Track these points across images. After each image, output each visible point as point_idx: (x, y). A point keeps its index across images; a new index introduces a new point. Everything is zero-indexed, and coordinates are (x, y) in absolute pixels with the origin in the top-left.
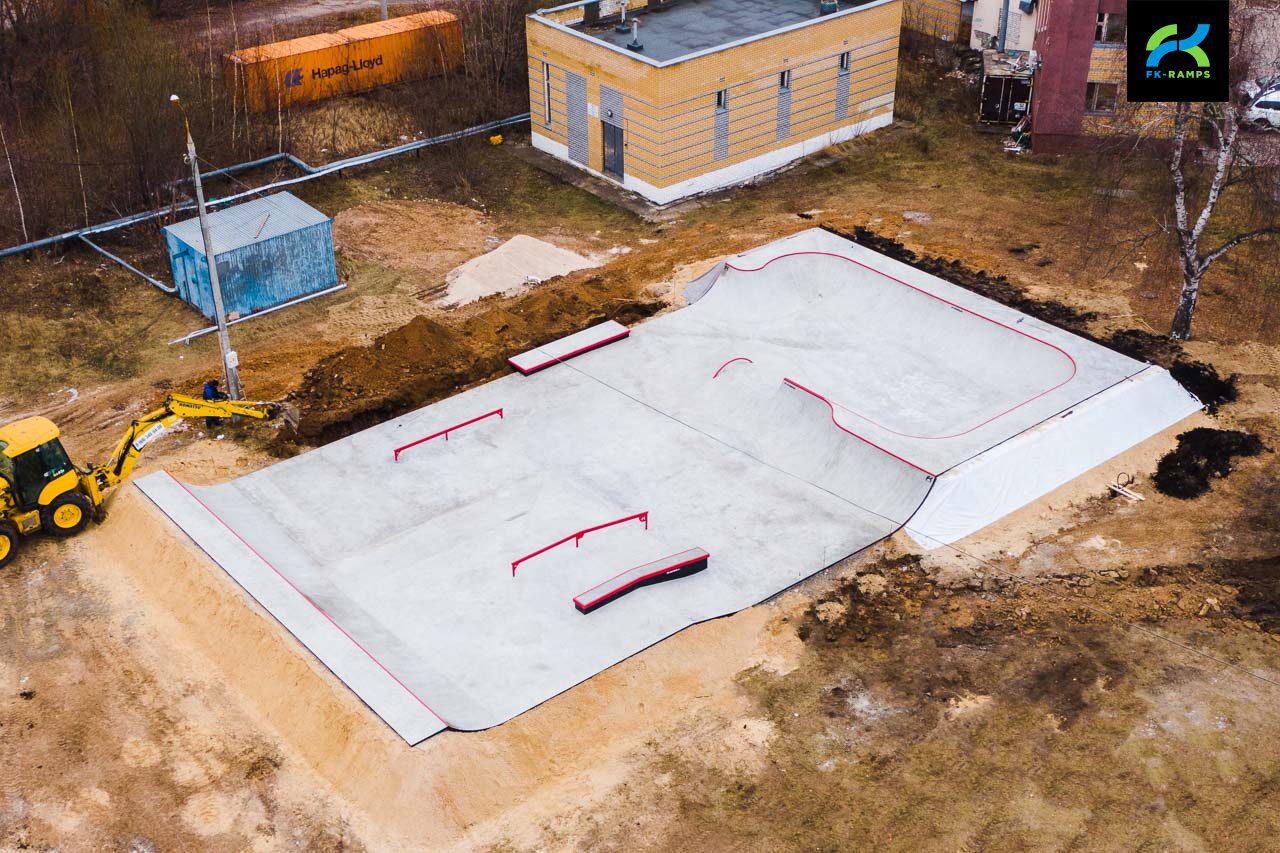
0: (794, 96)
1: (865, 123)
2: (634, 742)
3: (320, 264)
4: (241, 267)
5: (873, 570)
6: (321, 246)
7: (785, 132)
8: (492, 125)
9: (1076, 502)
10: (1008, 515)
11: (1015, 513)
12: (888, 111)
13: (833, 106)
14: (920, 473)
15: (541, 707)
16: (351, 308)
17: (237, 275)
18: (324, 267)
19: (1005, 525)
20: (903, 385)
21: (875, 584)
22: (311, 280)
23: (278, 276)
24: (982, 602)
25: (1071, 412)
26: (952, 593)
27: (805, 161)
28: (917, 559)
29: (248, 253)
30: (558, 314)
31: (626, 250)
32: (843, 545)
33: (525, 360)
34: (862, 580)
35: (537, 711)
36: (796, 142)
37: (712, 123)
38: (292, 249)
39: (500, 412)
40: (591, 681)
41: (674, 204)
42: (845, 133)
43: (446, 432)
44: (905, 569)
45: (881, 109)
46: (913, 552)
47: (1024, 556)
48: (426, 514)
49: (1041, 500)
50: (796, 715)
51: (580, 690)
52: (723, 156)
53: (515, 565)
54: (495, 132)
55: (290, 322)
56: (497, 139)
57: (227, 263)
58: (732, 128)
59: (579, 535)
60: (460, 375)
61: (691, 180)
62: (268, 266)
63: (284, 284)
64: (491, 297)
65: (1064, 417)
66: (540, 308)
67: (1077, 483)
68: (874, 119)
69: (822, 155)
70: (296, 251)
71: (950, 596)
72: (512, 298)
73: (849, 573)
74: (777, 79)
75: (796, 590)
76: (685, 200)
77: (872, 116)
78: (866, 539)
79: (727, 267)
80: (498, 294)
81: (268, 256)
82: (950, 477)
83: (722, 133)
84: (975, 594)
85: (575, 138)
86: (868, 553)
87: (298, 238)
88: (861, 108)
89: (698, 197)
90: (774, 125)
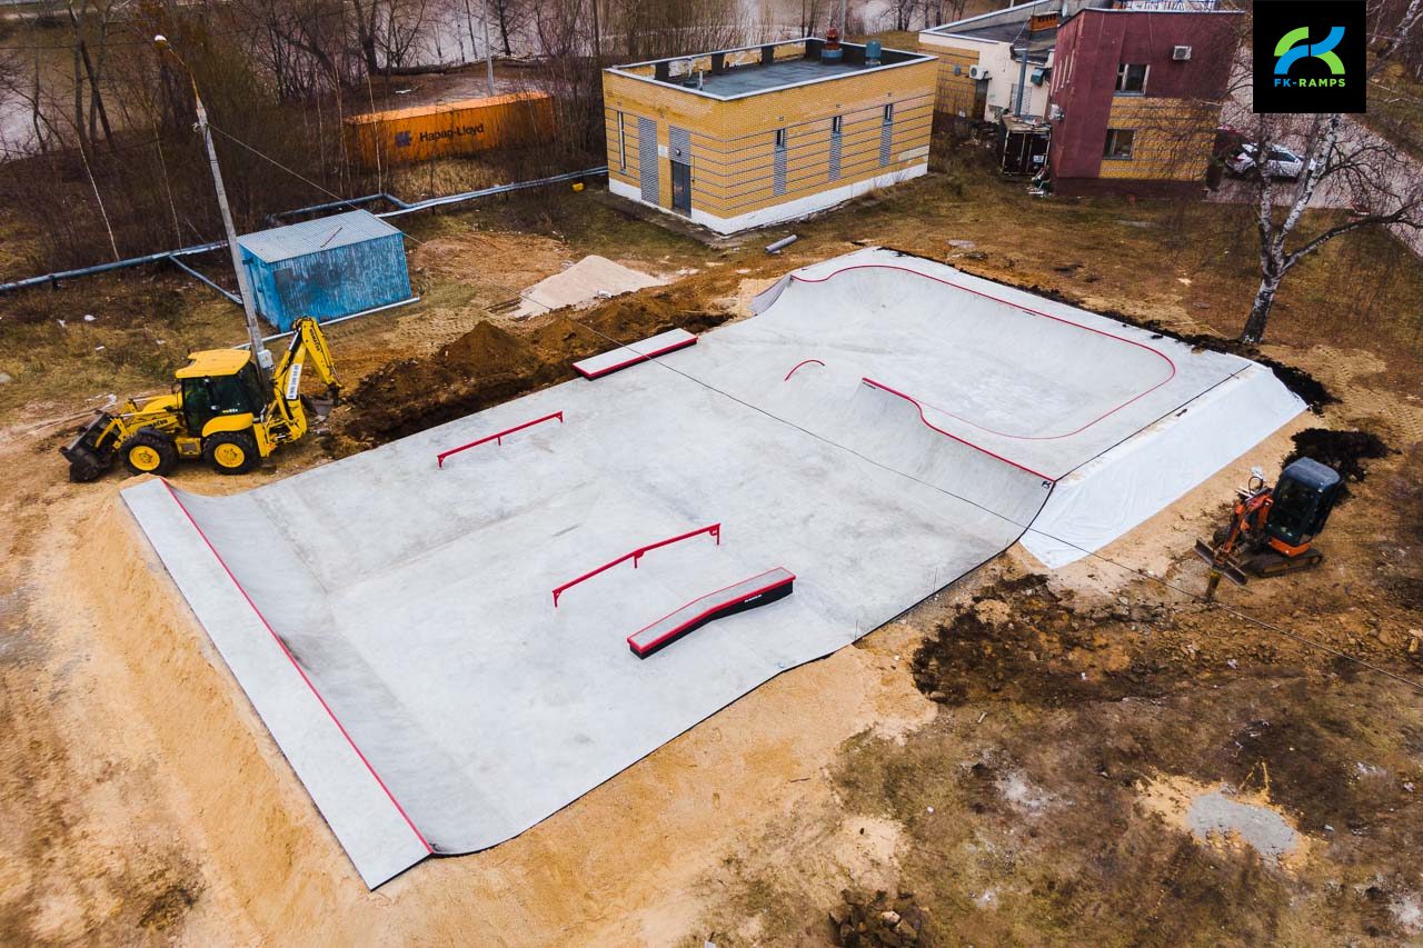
0: (845, 141)
1: (904, 171)
2: (703, 860)
3: (392, 277)
4: (305, 275)
5: (990, 594)
6: (392, 259)
7: (835, 175)
8: (575, 174)
9: (1208, 510)
10: (1138, 526)
11: (1145, 524)
12: (922, 162)
13: (877, 154)
14: (1034, 478)
15: (578, 807)
16: (421, 319)
17: (302, 284)
18: (397, 280)
19: (1136, 538)
20: (983, 387)
21: (997, 612)
22: (383, 292)
23: (348, 286)
24: (1133, 636)
25: (1185, 411)
26: (1094, 624)
27: (854, 202)
28: (1042, 580)
29: (313, 261)
30: (626, 323)
31: (694, 271)
32: (951, 563)
33: (590, 365)
34: (981, 606)
36: (845, 185)
37: (771, 159)
38: (362, 259)
39: (559, 415)
40: (647, 760)
41: (738, 234)
42: (887, 179)
43: (498, 436)
44: (1029, 592)
45: (918, 160)
46: (1037, 572)
47: (1169, 575)
48: (465, 528)
49: (1171, 508)
50: (930, 810)
51: (632, 776)
52: (780, 192)
53: (557, 593)
54: (577, 181)
55: (356, 331)
56: (578, 187)
57: (290, 270)
58: (790, 166)
59: (638, 554)
60: (522, 380)
61: (753, 214)
62: (337, 275)
63: (356, 294)
64: (562, 309)
65: (1179, 415)
66: (608, 318)
67: (1205, 489)
68: (912, 168)
69: (869, 196)
70: (366, 263)
71: (1092, 628)
72: (582, 310)
73: (964, 598)
74: (829, 123)
75: (903, 622)
76: (747, 231)
77: (911, 166)
78: (979, 555)
79: (792, 278)
80: (568, 307)
81: (335, 265)
82: (1070, 482)
83: (781, 170)
84: (1122, 625)
85: (647, 180)
86: (982, 573)
87: (367, 249)
88: (902, 157)
89: (759, 229)
90: (826, 167)
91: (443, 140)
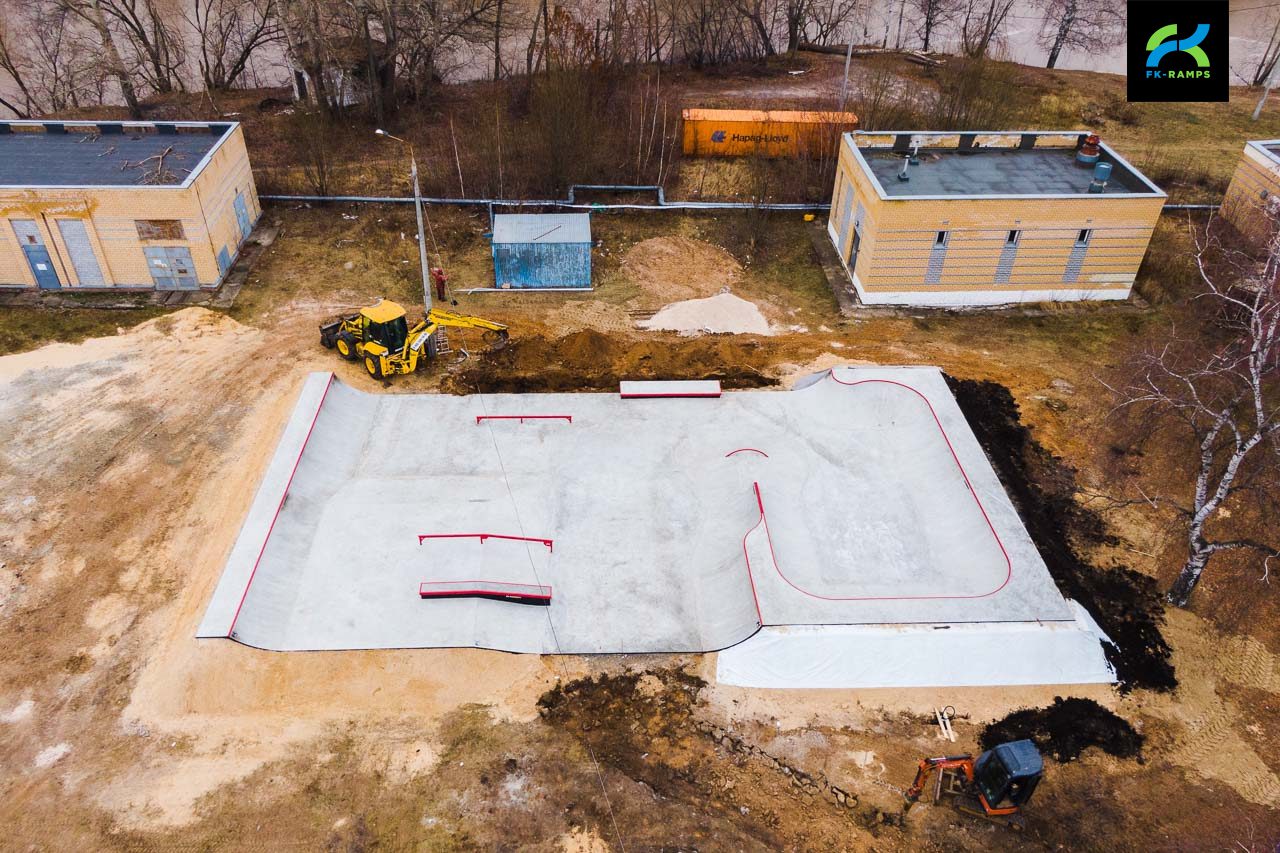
0: (1020, 252)
1: (1094, 292)
2: (340, 714)
3: (578, 270)
4: (518, 255)
5: (662, 675)
6: (581, 258)
7: (1003, 276)
8: (811, 206)
9: (888, 709)
10: (811, 690)
11: (819, 691)
12: (1125, 288)
13: (1063, 270)
14: (756, 615)
15: (316, 654)
16: (579, 306)
17: (515, 261)
18: (581, 273)
19: (801, 696)
20: (868, 528)
21: (651, 687)
22: (570, 279)
23: (545, 269)
24: (710, 753)
25: (947, 627)
26: (694, 730)
27: (1018, 307)
28: (701, 684)
29: (524, 247)
30: (695, 361)
31: (804, 330)
32: (659, 641)
33: (627, 387)
34: (646, 678)
35: (310, 654)
36: (1016, 290)
37: (928, 254)
38: (559, 254)
39: (569, 418)
40: (364, 652)
41: (875, 307)
42: (1072, 295)
43: (521, 417)
44: (686, 687)
45: (1119, 285)
46: (705, 677)
47: (787, 733)
48: (446, 470)
49: (854, 692)
50: (462, 764)
51: (350, 655)
52: (932, 282)
53: (421, 538)
54: (810, 212)
55: (536, 302)
56: (809, 217)
57: (508, 250)
58: (947, 262)
59: (484, 537)
60: (589, 380)
61: (897, 293)
62: (539, 260)
63: (549, 276)
64: (669, 332)
65: (936, 628)
66: (686, 352)
67: (903, 693)
68: (1106, 291)
69: (1037, 306)
70: (561, 257)
71: (692, 733)
72: (683, 337)
73: (638, 667)
74: (1006, 235)
75: (587, 659)
76: (887, 307)
77: (1104, 288)
78: (683, 645)
79: (830, 374)
80: (675, 331)
81: (539, 254)
82: (775, 633)
83: (937, 265)
84: (712, 743)
85: (842, 234)
86: (671, 658)
87: (563, 248)
88: (1094, 278)
89: (899, 307)
90: (994, 270)
91: (750, 144)
